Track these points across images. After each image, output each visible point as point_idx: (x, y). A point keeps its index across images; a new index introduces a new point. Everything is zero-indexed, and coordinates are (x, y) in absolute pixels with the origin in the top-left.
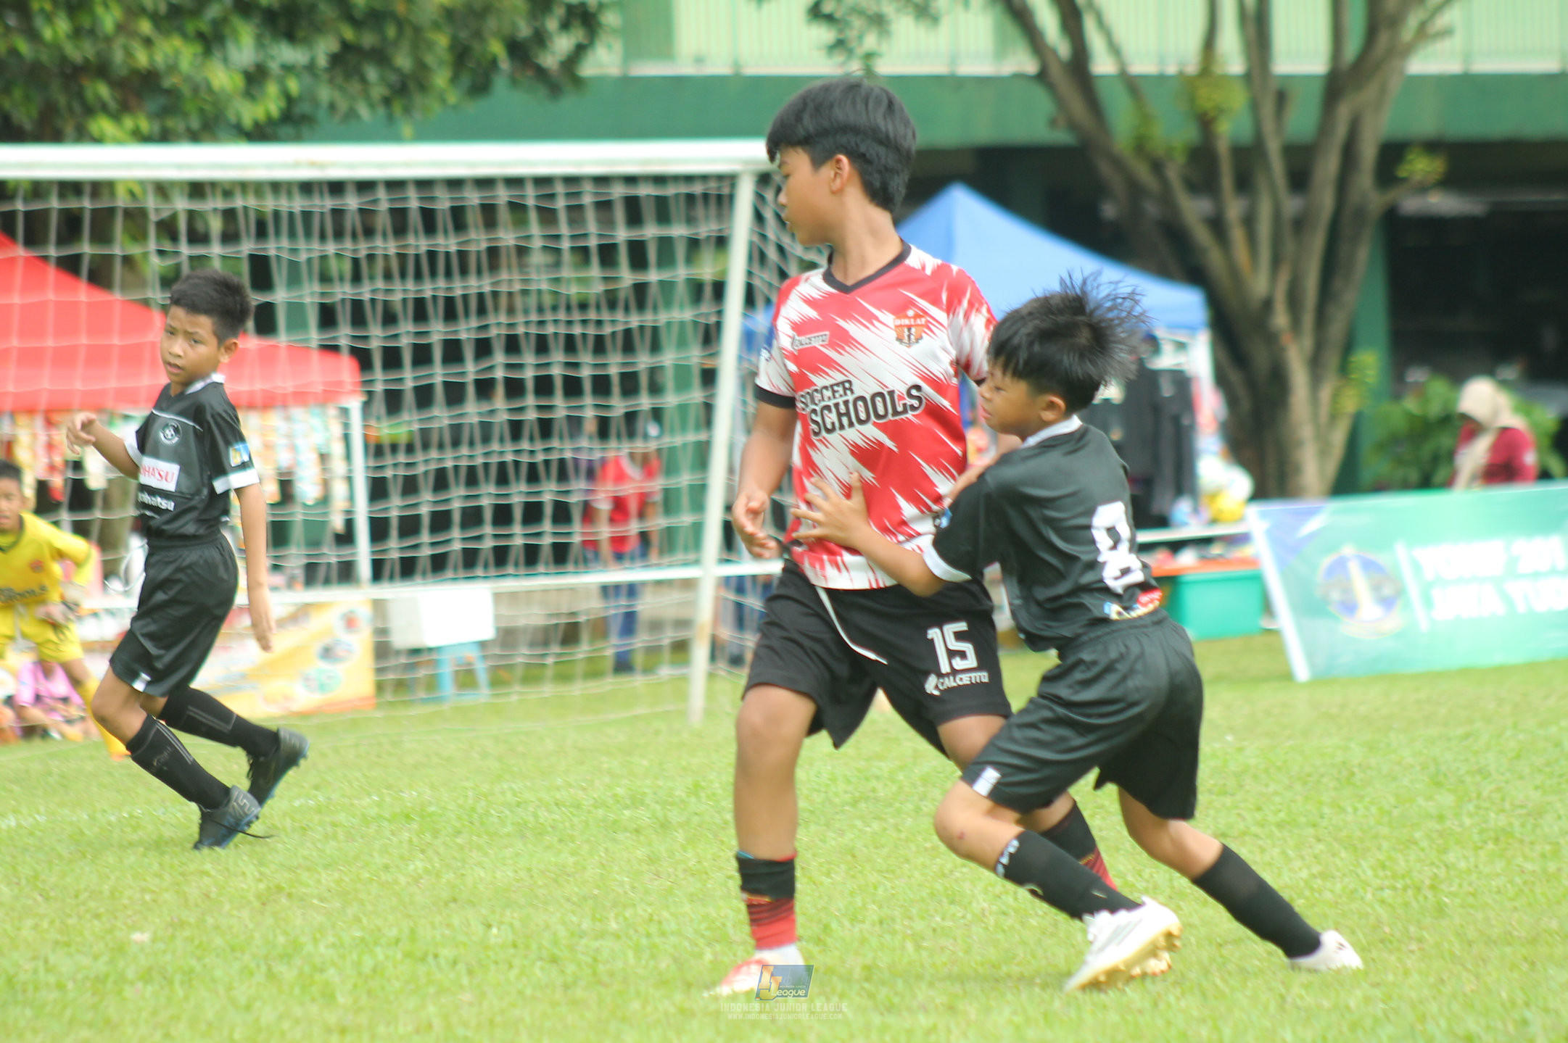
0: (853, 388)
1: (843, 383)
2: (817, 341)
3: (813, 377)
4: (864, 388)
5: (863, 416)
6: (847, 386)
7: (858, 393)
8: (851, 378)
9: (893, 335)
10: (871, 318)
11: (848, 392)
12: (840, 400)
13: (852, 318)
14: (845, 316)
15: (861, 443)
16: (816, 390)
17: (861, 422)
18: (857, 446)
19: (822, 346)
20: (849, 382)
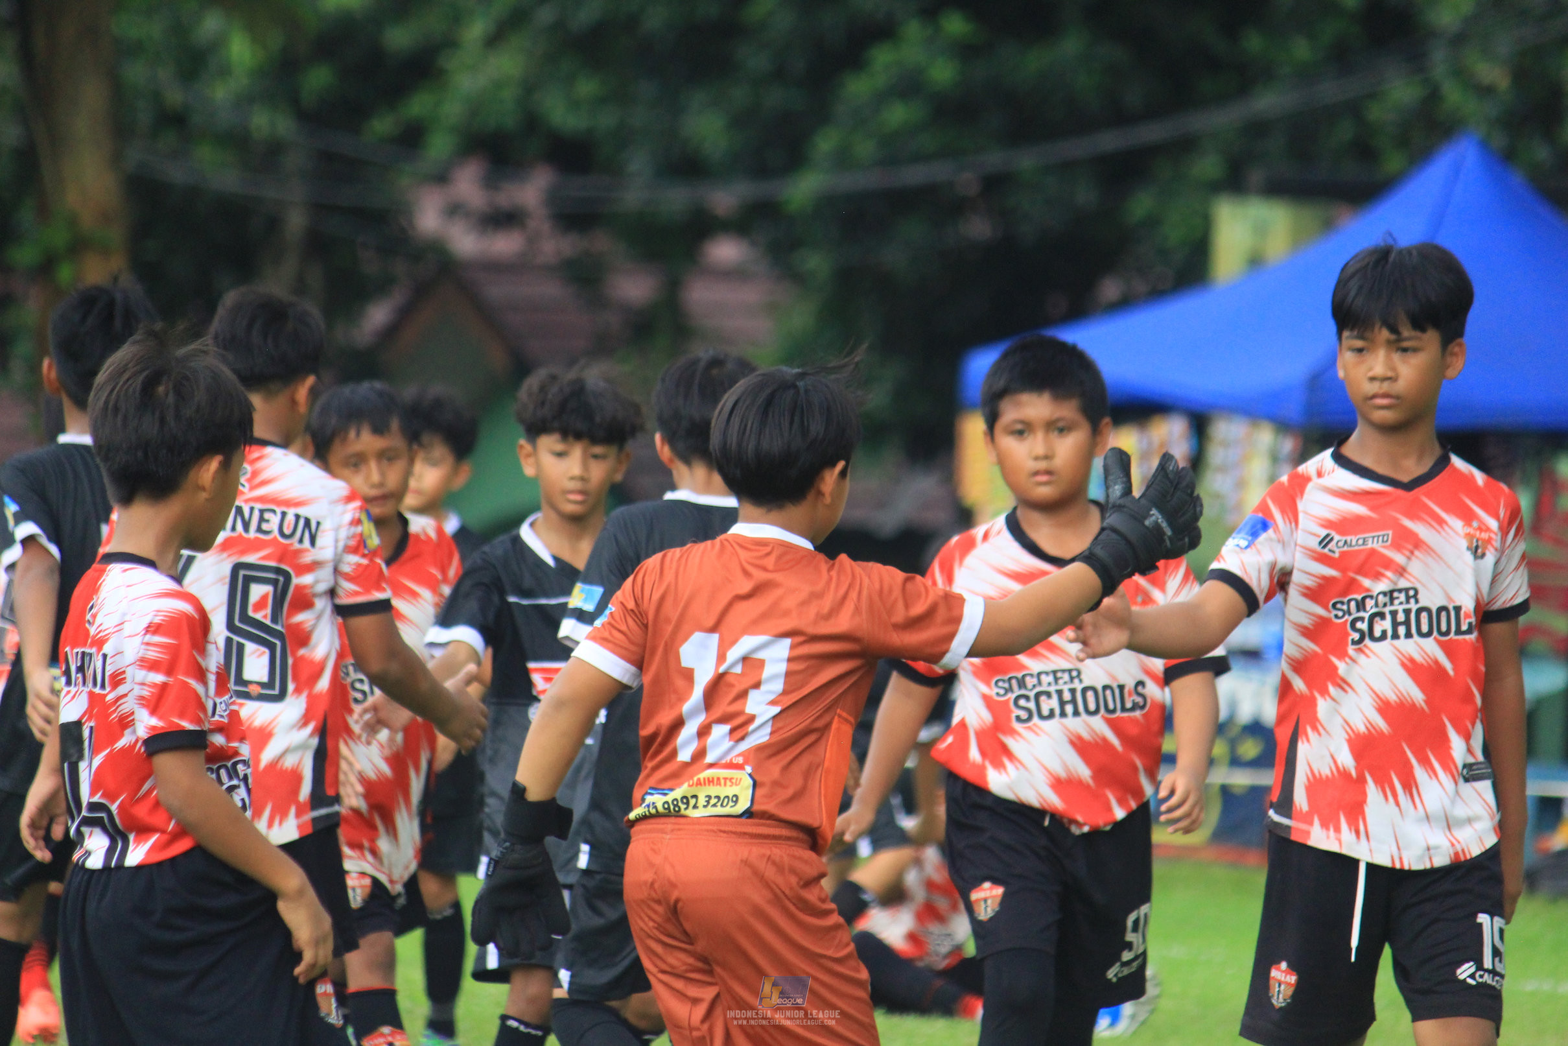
0: (1419, 596)
1: (1407, 590)
2: (1377, 542)
3: (1366, 582)
4: (1431, 599)
5: (1425, 628)
6: (1412, 594)
7: (1423, 603)
8: (1418, 586)
9: (1464, 544)
10: (1441, 522)
11: (1412, 601)
12: (1400, 608)
13: (1420, 519)
14: (1413, 517)
15: (1418, 657)
16: (1371, 597)
17: (1421, 634)
18: (1412, 660)
19: (1384, 547)
20: (1416, 592)
